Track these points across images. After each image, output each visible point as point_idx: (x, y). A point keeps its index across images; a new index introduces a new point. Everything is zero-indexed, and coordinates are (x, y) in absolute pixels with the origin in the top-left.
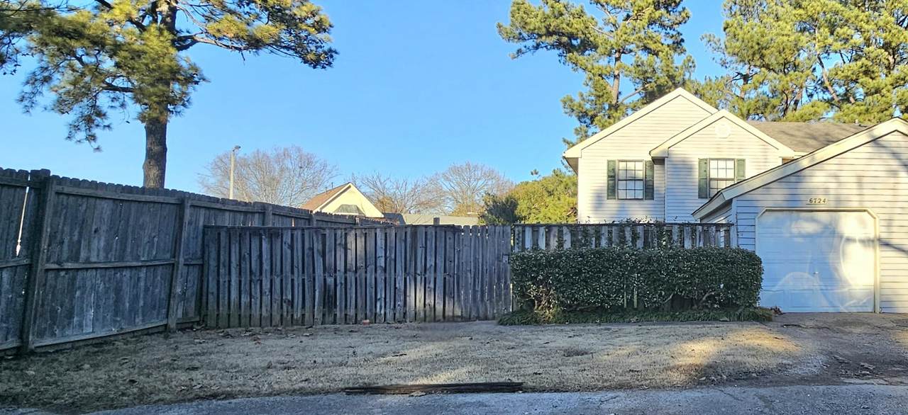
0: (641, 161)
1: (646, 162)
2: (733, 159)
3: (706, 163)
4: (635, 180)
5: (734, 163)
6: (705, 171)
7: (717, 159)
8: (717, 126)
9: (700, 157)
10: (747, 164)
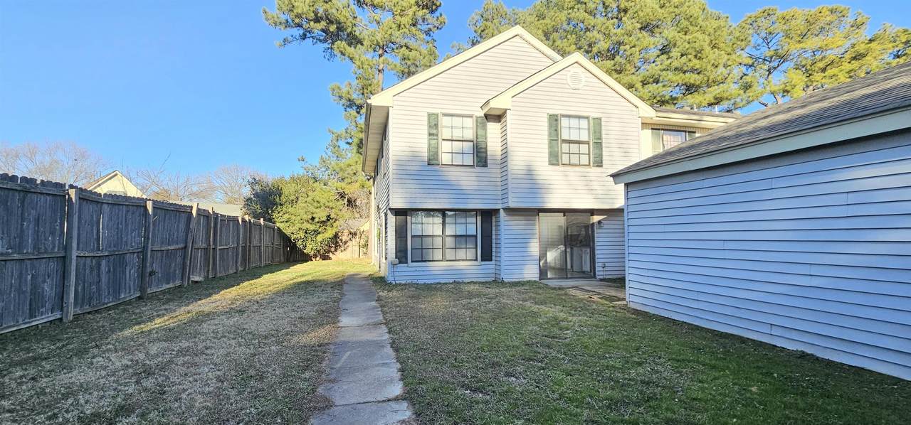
0: (471, 116)
1: (477, 118)
2: (587, 118)
3: (556, 120)
4: (463, 141)
5: (589, 121)
6: (556, 130)
7: (569, 116)
8: (569, 74)
9: (548, 111)
10: (603, 123)
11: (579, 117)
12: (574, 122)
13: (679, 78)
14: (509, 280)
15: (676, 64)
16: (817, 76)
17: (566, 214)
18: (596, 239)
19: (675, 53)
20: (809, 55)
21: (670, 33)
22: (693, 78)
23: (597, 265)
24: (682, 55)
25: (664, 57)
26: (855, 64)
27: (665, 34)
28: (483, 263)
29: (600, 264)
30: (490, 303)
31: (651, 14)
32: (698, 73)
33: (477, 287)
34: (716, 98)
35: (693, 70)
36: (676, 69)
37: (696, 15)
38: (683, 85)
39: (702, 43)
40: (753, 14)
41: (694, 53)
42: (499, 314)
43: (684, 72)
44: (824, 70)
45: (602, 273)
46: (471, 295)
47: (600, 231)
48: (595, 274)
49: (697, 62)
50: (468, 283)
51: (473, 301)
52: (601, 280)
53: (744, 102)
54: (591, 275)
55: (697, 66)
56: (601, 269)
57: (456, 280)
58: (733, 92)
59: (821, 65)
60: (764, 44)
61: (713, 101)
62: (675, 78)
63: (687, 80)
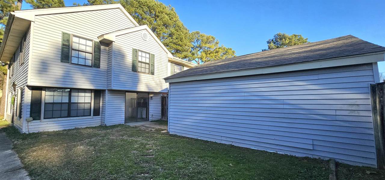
0: (92, 40)
1: (95, 42)
2: (149, 54)
3: (136, 52)
4: (86, 52)
5: (149, 55)
6: (136, 56)
7: (142, 51)
8: (143, 33)
9: (133, 47)
10: (155, 57)
11: (146, 53)
12: (144, 54)
13: (175, 46)
14: (109, 125)
15: (174, 41)
16: (208, 55)
17: (138, 93)
18: (150, 104)
19: (174, 37)
20: (206, 48)
21: (173, 30)
22: (179, 48)
23: (149, 115)
24: (176, 39)
25: (170, 38)
26: (217, 54)
27: (171, 29)
28: (94, 117)
29: (151, 115)
30: (103, 140)
31: (167, 21)
32: (181, 46)
33: (91, 130)
34: (185, 56)
35: (179, 45)
36: (174, 43)
37: (180, 26)
38: (176, 49)
39: (183, 36)
40: (194, 32)
41: (180, 39)
42: (112, 146)
43: (177, 45)
44: (210, 54)
45: (151, 118)
46: (90, 136)
47: (152, 101)
48: (149, 119)
49: (181, 42)
50: (85, 128)
51: (92, 140)
52: (151, 121)
53: (192, 59)
54: (147, 119)
55: (181, 44)
56: (151, 117)
57: (77, 127)
58: (190, 55)
59: (209, 52)
60: (196, 42)
61: (184, 57)
62: (174, 46)
63: (177, 48)
